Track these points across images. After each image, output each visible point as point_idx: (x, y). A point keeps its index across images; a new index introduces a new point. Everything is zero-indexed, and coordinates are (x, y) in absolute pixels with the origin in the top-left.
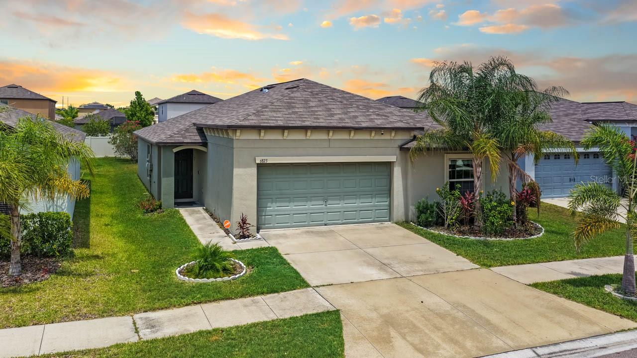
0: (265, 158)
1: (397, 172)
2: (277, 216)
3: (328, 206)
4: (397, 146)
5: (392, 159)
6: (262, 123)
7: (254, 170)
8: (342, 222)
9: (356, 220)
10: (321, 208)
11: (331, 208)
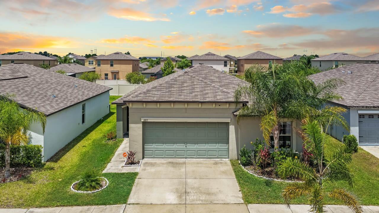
0: (147, 118)
1: (232, 128)
2: (156, 151)
3: (187, 147)
4: (232, 112)
5: (228, 120)
6: (144, 99)
7: (140, 126)
8: (197, 157)
9: (206, 157)
10: (183, 148)
11: (189, 148)
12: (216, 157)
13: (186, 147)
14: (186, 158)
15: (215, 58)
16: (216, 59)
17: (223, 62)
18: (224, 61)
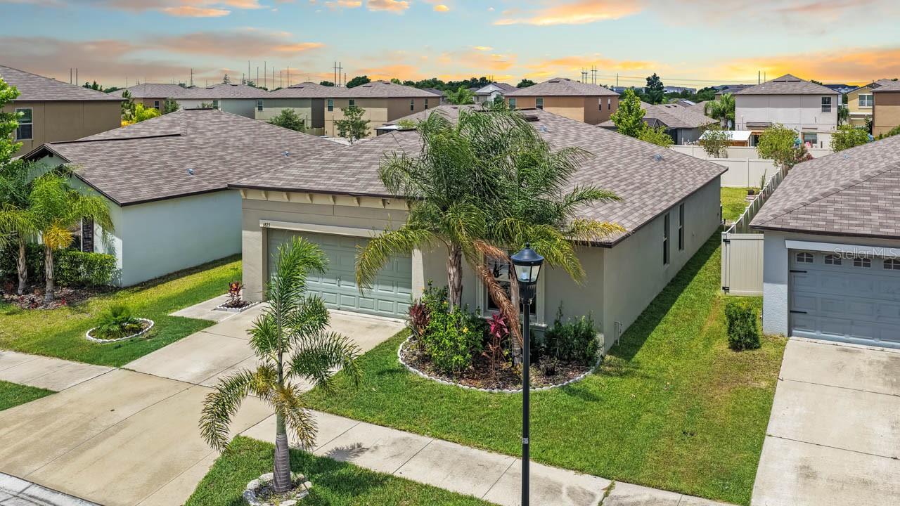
0: (269, 221)
1: (417, 255)
3: (342, 286)
7: (259, 235)
8: (358, 309)
9: (374, 311)
10: (334, 288)
11: (344, 290)
12: (392, 315)
13: (339, 286)
14: (339, 309)
15: (798, 89)
16: (801, 93)
17: (820, 99)
18: (823, 98)
